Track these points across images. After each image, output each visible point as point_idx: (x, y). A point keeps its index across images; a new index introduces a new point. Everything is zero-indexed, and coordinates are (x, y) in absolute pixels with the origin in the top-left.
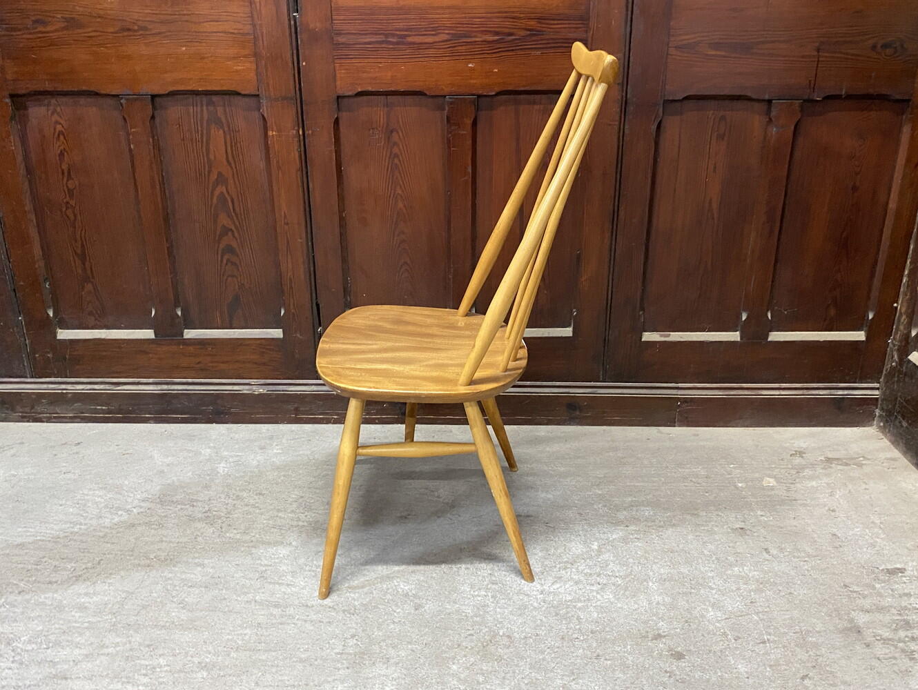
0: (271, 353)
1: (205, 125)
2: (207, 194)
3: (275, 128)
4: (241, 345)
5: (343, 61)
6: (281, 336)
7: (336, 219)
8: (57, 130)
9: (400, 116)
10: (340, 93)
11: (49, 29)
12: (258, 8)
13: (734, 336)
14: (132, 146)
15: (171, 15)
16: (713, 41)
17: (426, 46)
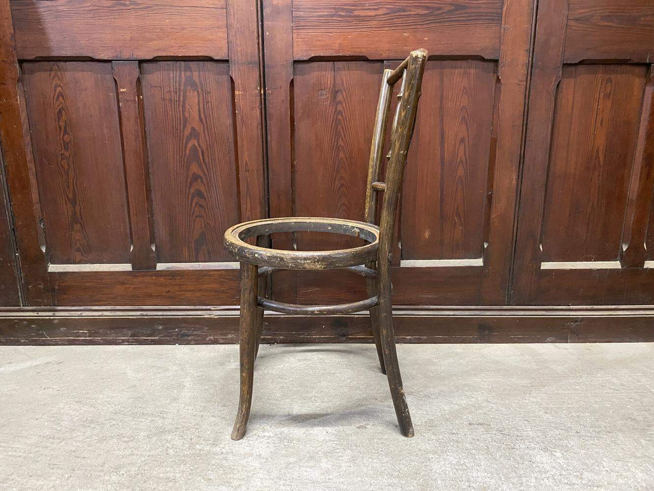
0: (230, 282)
1: (182, 87)
2: (181, 146)
3: (241, 89)
4: (205, 276)
5: (300, 31)
6: (239, 268)
7: (289, 167)
9: (345, 80)
10: (296, 58)
13: (616, 265)
14: (120, 104)
16: (604, 15)
17: (369, 18)
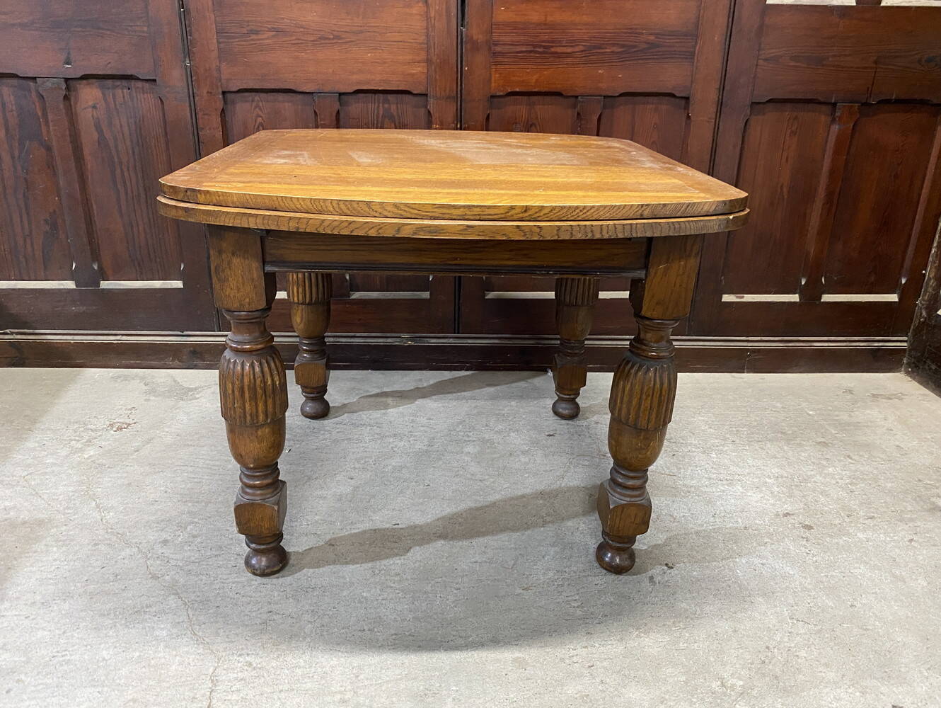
0: (419, 311)
1: (380, 120)
3: (438, 122)
5: (498, 67)
6: (429, 297)
8: (258, 122)
9: (540, 114)
10: (493, 92)
11: (260, 37)
12: (433, 21)
13: (795, 298)
15: (361, 26)
16: (793, 55)
17: (565, 55)
